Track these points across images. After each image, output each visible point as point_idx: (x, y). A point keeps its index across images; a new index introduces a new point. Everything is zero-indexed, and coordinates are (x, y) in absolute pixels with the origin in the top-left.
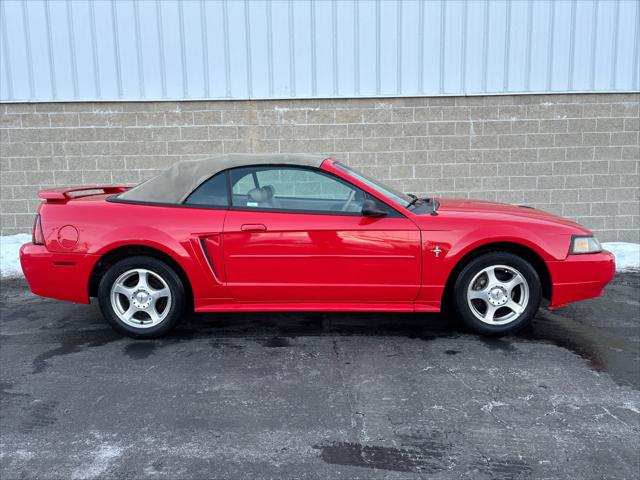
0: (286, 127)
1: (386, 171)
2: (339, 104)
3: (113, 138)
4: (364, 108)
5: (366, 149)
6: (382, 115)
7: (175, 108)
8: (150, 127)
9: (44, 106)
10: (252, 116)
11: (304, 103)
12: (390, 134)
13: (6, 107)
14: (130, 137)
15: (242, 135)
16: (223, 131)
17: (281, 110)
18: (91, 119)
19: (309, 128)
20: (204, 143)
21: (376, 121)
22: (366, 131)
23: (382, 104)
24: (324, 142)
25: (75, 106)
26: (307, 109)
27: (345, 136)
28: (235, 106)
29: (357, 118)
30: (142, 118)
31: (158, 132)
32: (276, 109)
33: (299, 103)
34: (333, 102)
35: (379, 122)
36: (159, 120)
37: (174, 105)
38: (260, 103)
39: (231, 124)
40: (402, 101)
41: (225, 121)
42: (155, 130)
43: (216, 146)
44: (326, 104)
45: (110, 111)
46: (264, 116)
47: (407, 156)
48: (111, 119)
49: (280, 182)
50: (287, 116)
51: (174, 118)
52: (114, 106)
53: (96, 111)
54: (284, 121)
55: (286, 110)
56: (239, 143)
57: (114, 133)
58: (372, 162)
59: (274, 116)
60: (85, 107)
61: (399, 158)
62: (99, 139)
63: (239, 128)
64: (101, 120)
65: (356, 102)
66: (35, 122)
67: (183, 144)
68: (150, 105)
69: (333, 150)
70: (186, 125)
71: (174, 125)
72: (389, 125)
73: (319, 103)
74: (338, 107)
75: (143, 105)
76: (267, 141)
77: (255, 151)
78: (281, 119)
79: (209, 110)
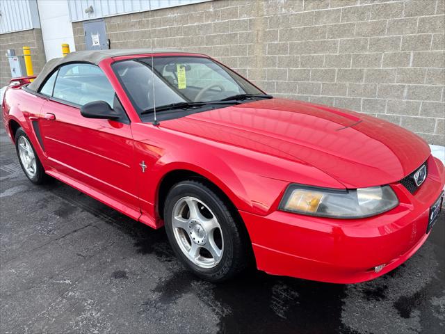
0: (285, 17)
1: (377, 59)
3: (177, 34)
5: (358, 34)
7: (209, 8)
8: (196, 24)
10: (259, 9)
12: (387, 16)
13: (132, 16)
14: (185, 34)
15: (252, 27)
16: (239, 24)
18: (167, 21)
19: (304, 16)
20: (226, 35)
21: (373, 1)
22: (361, 13)
24: (317, 29)
25: (159, 13)
27: (338, 21)
30: (192, 17)
31: (200, 28)
36: (200, 19)
37: (209, 5)
39: (245, 17)
41: (241, 15)
42: (199, 26)
43: (234, 37)
45: (176, 14)
46: (269, 7)
47: (405, 41)
48: (175, 20)
49: (277, 68)
51: (209, 16)
52: (179, 9)
53: (170, 15)
54: (283, 10)
56: (249, 34)
58: (363, 48)
59: (276, 6)
60: (164, 12)
61: (395, 43)
62: (171, 36)
63: (250, 20)
66: (143, 26)
67: (214, 37)
68: (196, 6)
69: (324, 37)
70: (216, 21)
71: (209, 22)
72: (389, 5)
75: (192, 7)
76: (269, 31)
77: (259, 41)
78: (281, 8)
79: (231, 6)
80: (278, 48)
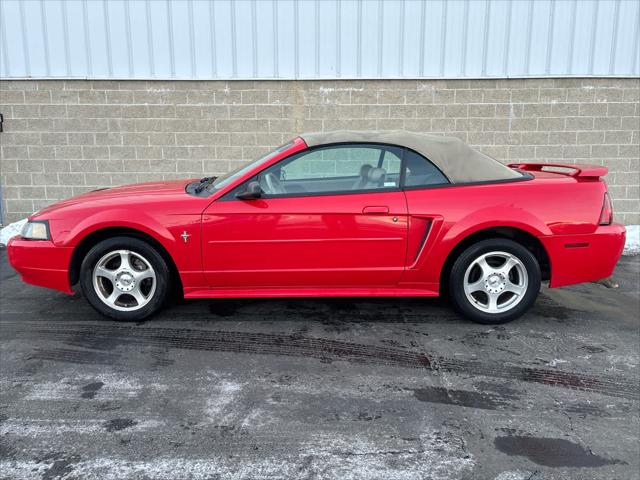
0: (330, 107)
2: (382, 85)
3: (165, 115)
4: (407, 89)
6: (424, 96)
7: (224, 88)
8: (200, 105)
9: (101, 83)
10: (298, 96)
11: (348, 83)
12: (431, 115)
13: (64, 84)
14: (180, 116)
15: (288, 115)
16: (270, 110)
17: (326, 90)
18: (145, 97)
19: (352, 109)
20: (252, 122)
21: (418, 102)
22: (408, 111)
23: (424, 86)
24: (366, 122)
25: (130, 84)
26: (351, 89)
27: (387, 116)
28: (282, 85)
29: (399, 99)
30: (192, 96)
31: (209, 110)
32: (321, 89)
33: (344, 84)
34: (376, 83)
35: (421, 103)
36: (208, 98)
37: (222, 84)
38: (305, 83)
39: (277, 103)
40: (444, 84)
41: (273, 100)
42: (206, 107)
43: (262, 124)
44: (370, 85)
45: (163, 90)
46: (310, 96)
48: (161, 96)
50: (333, 96)
51: (222, 97)
52: (167, 84)
53: (149, 89)
54: (328, 101)
55: (331, 90)
56: (285, 122)
57: (167, 111)
59: (319, 95)
60: (139, 85)
62: (151, 116)
63: (286, 108)
64: (154, 98)
65: (400, 84)
66: (92, 99)
67: (232, 122)
68: (201, 84)
70: (234, 104)
71: (223, 104)
72: (431, 107)
73: (363, 83)
74: (382, 88)
75: (193, 84)
76: (311, 121)
78: (325, 99)
79: (257, 89)
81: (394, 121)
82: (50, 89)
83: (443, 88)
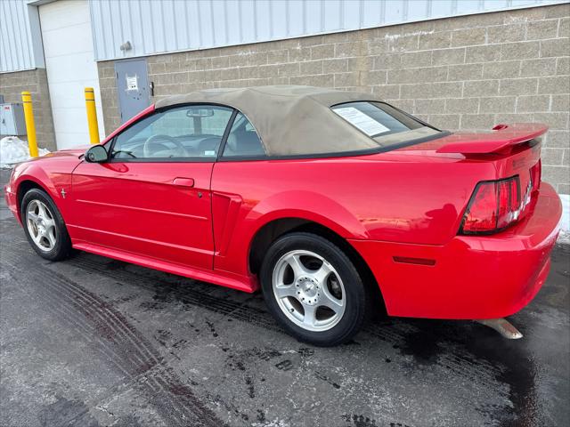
0: (395, 56)
1: (511, 103)
2: (457, 23)
3: (252, 76)
4: (489, 24)
5: (487, 76)
6: (512, 32)
7: (296, 45)
8: (277, 64)
9: (209, 52)
10: (362, 47)
11: (417, 26)
12: (520, 56)
13: (187, 55)
14: (262, 76)
15: (353, 68)
16: (336, 65)
17: (392, 37)
18: (235, 61)
19: (420, 55)
20: (319, 77)
21: (503, 40)
22: (489, 53)
23: (514, 19)
24: (436, 71)
25: (227, 51)
26: (419, 33)
27: (462, 61)
28: (347, 39)
29: (478, 38)
30: (271, 55)
31: (283, 68)
32: (387, 36)
33: (411, 27)
34: (449, 21)
35: (507, 42)
36: (284, 57)
37: (295, 42)
38: (371, 32)
39: (343, 56)
40: (541, 12)
41: (338, 54)
42: (281, 66)
43: (329, 80)
44: (441, 25)
45: (250, 52)
46: (375, 45)
47: (543, 83)
48: (248, 58)
50: (397, 43)
51: (295, 54)
52: (253, 47)
53: (241, 53)
54: (393, 49)
55: (396, 36)
56: (348, 76)
57: (251, 72)
58: (494, 91)
59: (384, 44)
60: (234, 49)
61: (530, 85)
62: (241, 78)
63: (350, 60)
64: (243, 60)
65: (480, 18)
66: (203, 66)
67: (302, 79)
68: (278, 43)
69: (444, 79)
70: (305, 61)
71: (296, 62)
72: (522, 44)
73: (434, 24)
74: (457, 28)
75: (272, 44)
76: (375, 73)
77: (362, 84)
78: (391, 47)
79: (325, 43)
80: (387, 92)
81: (469, 66)
82: (180, 59)
83: (542, 18)
